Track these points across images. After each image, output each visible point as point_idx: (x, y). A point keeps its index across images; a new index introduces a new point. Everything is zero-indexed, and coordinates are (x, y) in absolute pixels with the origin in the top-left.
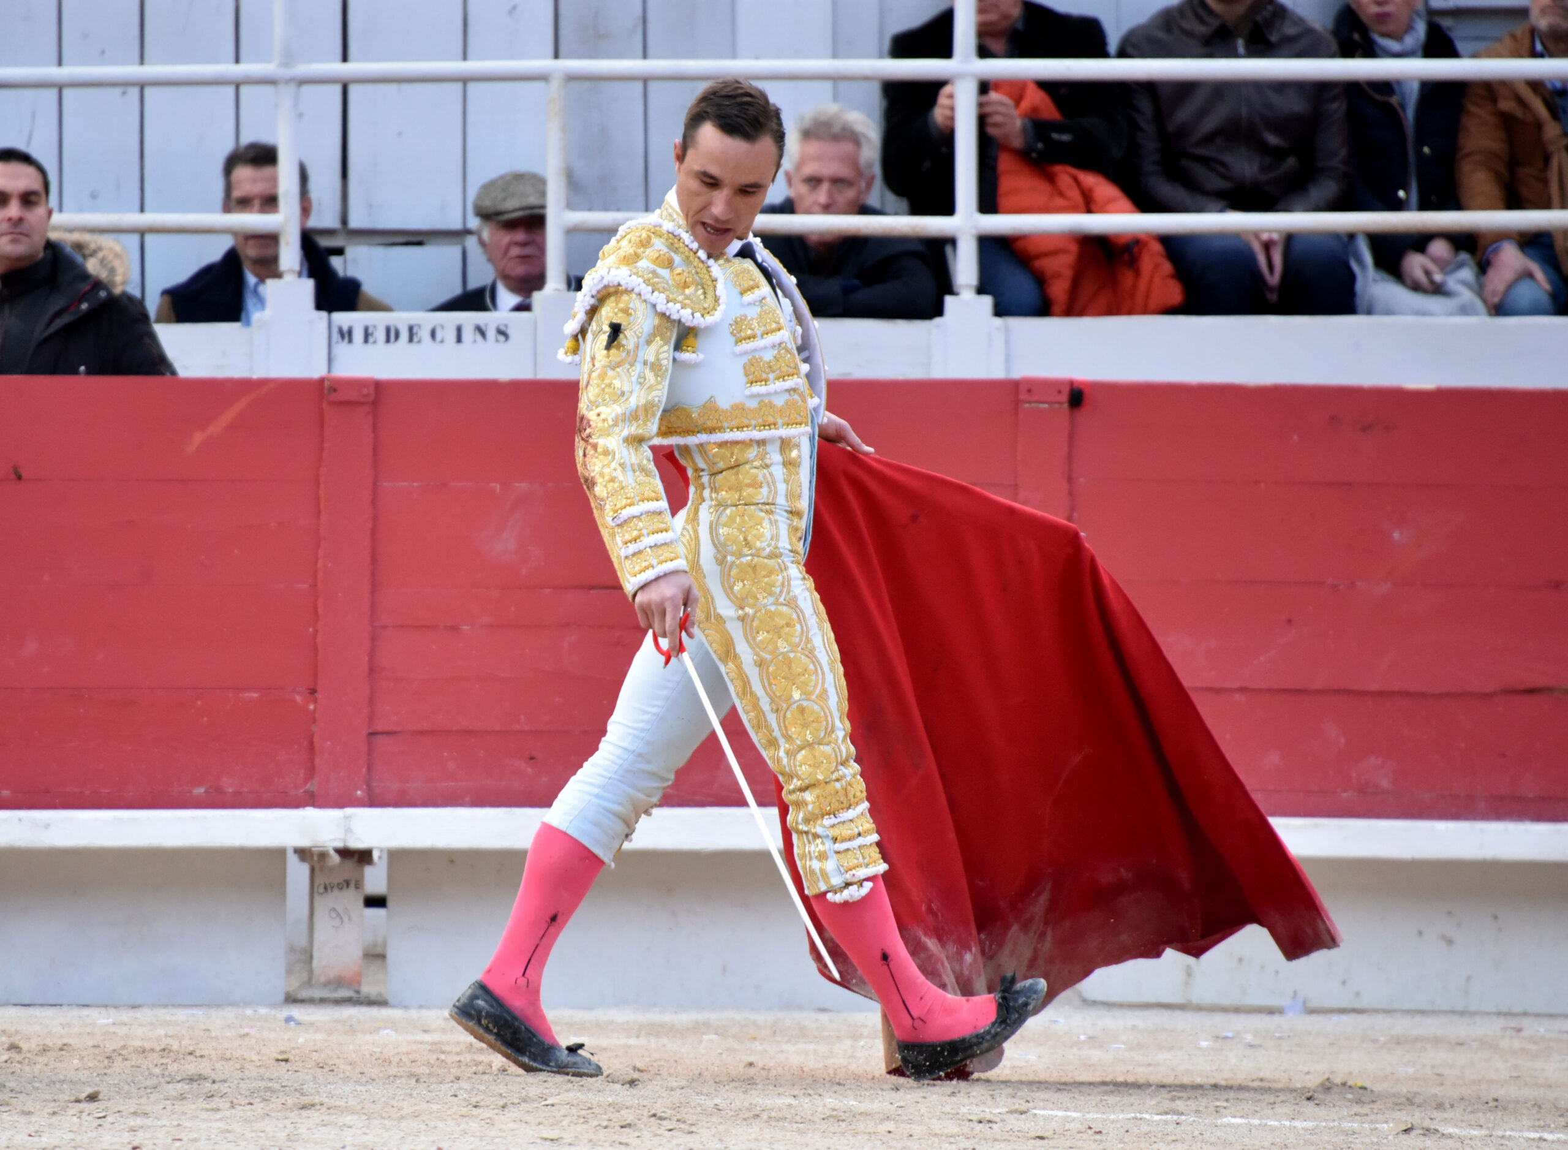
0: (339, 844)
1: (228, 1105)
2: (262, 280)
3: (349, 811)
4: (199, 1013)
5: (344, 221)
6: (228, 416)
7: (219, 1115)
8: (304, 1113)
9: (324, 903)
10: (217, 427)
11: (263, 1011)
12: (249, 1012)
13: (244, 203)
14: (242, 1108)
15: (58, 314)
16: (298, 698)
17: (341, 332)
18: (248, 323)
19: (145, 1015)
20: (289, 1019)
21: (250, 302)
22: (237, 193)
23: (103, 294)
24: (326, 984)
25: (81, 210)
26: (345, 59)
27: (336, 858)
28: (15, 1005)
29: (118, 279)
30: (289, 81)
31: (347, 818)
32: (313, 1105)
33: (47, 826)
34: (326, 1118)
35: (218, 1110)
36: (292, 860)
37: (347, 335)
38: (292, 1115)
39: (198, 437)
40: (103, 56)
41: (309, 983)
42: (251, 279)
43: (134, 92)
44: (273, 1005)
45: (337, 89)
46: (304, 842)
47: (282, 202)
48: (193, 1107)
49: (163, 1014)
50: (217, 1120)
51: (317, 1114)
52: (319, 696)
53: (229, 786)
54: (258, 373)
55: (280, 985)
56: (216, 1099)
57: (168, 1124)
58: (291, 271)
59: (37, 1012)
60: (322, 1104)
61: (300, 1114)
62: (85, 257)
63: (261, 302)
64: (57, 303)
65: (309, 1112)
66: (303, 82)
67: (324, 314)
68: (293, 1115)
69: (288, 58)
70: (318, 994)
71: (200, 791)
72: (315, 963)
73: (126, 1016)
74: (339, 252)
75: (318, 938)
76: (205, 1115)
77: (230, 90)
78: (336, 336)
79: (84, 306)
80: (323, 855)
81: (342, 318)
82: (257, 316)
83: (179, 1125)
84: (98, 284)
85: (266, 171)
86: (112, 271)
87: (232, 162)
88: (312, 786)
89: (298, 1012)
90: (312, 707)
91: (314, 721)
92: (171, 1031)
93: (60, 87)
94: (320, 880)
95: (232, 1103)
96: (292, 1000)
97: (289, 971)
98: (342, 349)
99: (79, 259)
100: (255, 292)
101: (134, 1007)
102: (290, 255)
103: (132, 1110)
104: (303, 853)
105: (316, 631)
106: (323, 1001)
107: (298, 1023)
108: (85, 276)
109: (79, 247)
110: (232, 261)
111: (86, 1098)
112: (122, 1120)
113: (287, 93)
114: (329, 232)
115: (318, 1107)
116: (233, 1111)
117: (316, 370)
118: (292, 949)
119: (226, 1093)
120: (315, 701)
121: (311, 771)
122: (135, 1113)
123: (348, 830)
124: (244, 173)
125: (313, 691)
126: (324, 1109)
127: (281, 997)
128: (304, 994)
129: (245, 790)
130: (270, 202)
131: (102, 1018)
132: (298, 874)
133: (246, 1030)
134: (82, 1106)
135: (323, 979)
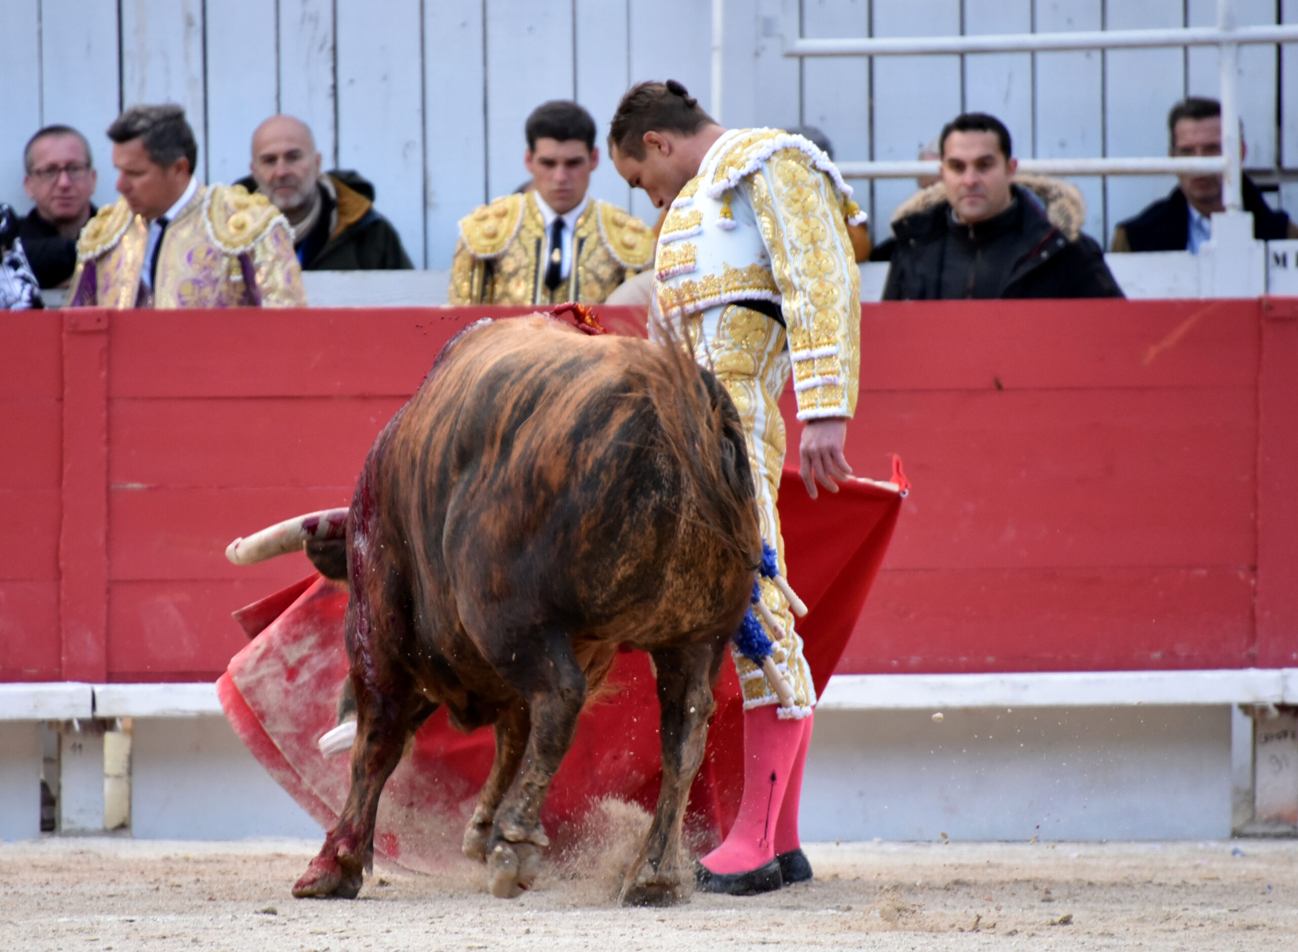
0: (1278, 700)
1: (1183, 926)
2: (1207, 215)
3: (1286, 671)
4: (1158, 847)
5: (1279, 161)
6: (1180, 331)
7: (1175, 936)
8: (1249, 933)
9: (1264, 752)
10: (1169, 342)
11: (1213, 845)
12: (1201, 846)
13: (1188, 151)
14: (1195, 929)
15: (1022, 261)
16: (1242, 575)
17: (1277, 259)
18: (1194, 251)
19: (1111, 849)
20: (1235, 852)
21: (1195, 234)
22: (1182, 142)
23: (1060, 242)
24: (1268, 821)
25: (1051, 156)
26: (1279, 21)
27: (1275, 713)
28: (1000, 841)
29: (1074, 227)
30: (1229, 42)
31: (1285, 678)
32: (1257, 926)
33: (1026, 687)
34: (1269, 937)
35: (1173, 931)
36: (1237, 715)
37: (1281, 261)
38: (1239, 934)
39: (1153, 352)
40: (1070, 24)
41: (1252, 820)
42: (1195, 214)
43: (1097, 55)
44: (1221, 840)
45: (1272, 50)
46: (1247, 699)
47: (1225, 148)
48: (1153, 928)
49: (1128, 848)
50: (1173, 940)
51: (1259, 934)
52: (1260, 572)
53: (1182, 650)
54: (1205, 294)
55: (1226, 822)
56: (1173, 921)
57: (1131, 943)
58: (1234, 206)
59: (1018, 848)
60: (1264, 925)
61: (1245, 934)
62: (1047, 201)
63: (1207, 235)
64: (1021, 250)
65: (1253, 932)
66: (1242, 43)
67: (1261, 244)
68: (1239, 936)
69: (1230, 23)
70: (1260, 829)
71: (1157, 655)
72: (1258, 803)
73: (1094, 850)
74: (1275, 189)
75: (1261, 780)
76: (1163, 935)
77: (1180, 52)
78: (1272, 261)
79: (1044, 255)
80: (1264, 710)
81: (1278, 246)
82: (1203, 246)
83: (1140, 944)
84: (1057, 233)
85: (1208, 123)
86: (1068, 219)
87: (1177, 115)
88: (1254, 650)
89: (1243, 846)
90: (1253, 582)
91: (1255, 593)
92: (1133, 863)
93: (1033, 52)
94: (1261, 731)
95: (1186, 924)
96: (1237, 834)
97: (1235, 810)
98: (1277, 273)
99: (1042, 205)
100: (1200, 226)
101: (1101, 842)
102: (1232, 193)
103: (1100, 932)
104: (1246, 709)
105: (1256, 517)
106: (1265, 836)
107: (1244, 855)
108: (1045, 224)
109: (1043, 191)
110: (1178, 200)
111: (1060, 922)
112: (1091, 940)
113: (1229, 53)
114: (1266, 173)
115: (1261, 928)
116: (1187, 932)
117: (1253, 290)
118: (1237, 791)
119: (1180, 917)
120: (1256, 576)
121: (1253, 637)
122: (1102, 934)
123: (1286, 688)
124: (1187, 126)
125: (1254, 569)
126: (1266, 930)
127: (1228, 832)
128: (1248, 830)
129: (1196, 653)
130: (1213, 149)
131: (1071, 852)
132: (1242, 726)
133: (1198, 862)
134: (1056, 927)
135: (1265, 817)
